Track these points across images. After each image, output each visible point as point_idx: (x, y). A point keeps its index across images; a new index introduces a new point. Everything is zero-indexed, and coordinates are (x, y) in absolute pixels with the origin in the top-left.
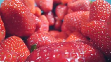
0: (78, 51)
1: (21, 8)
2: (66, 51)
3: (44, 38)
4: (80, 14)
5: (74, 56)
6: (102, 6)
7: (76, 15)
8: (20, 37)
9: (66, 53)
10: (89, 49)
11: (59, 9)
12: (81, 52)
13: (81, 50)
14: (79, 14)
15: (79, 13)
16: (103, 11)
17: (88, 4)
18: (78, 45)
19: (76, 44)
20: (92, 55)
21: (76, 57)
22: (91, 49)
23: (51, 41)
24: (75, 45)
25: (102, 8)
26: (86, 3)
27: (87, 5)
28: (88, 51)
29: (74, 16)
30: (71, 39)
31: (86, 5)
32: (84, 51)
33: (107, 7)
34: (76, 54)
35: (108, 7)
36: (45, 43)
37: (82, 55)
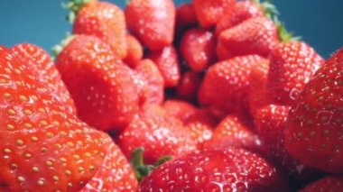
0: (237, 169)
1: (109, 64)
2: (216, 170)
3: (161, 133)
4: (248, 66)
5: (230, 179)
6: (295, 62)
7: (236, 66)
8: (105, 131)
9: (216, 174)
10: (257, 166)
11: (192, 40)
12: (243, 171)
13: (242, 168)
14: (245, 66)
15: (245, 60)
16: (297, 75)
17: (270, 33)
18: (238, 157)
19: (234, 156)
20: (262, 176)
21: (234, 180)
22: (261, 165)
23: (177, 137)
24: (231, 157)
25: (296, 66)
26: (266, 32)
27: (269, 36)
28: (254, 170)
29: (233, 69)
30: (224, 132)
31: (265, 36)
32: (247, 169)
33: (306, 64)
34: (232, 176)
35: (309, 66)
36: (162, 144)
37: (244, 176)
